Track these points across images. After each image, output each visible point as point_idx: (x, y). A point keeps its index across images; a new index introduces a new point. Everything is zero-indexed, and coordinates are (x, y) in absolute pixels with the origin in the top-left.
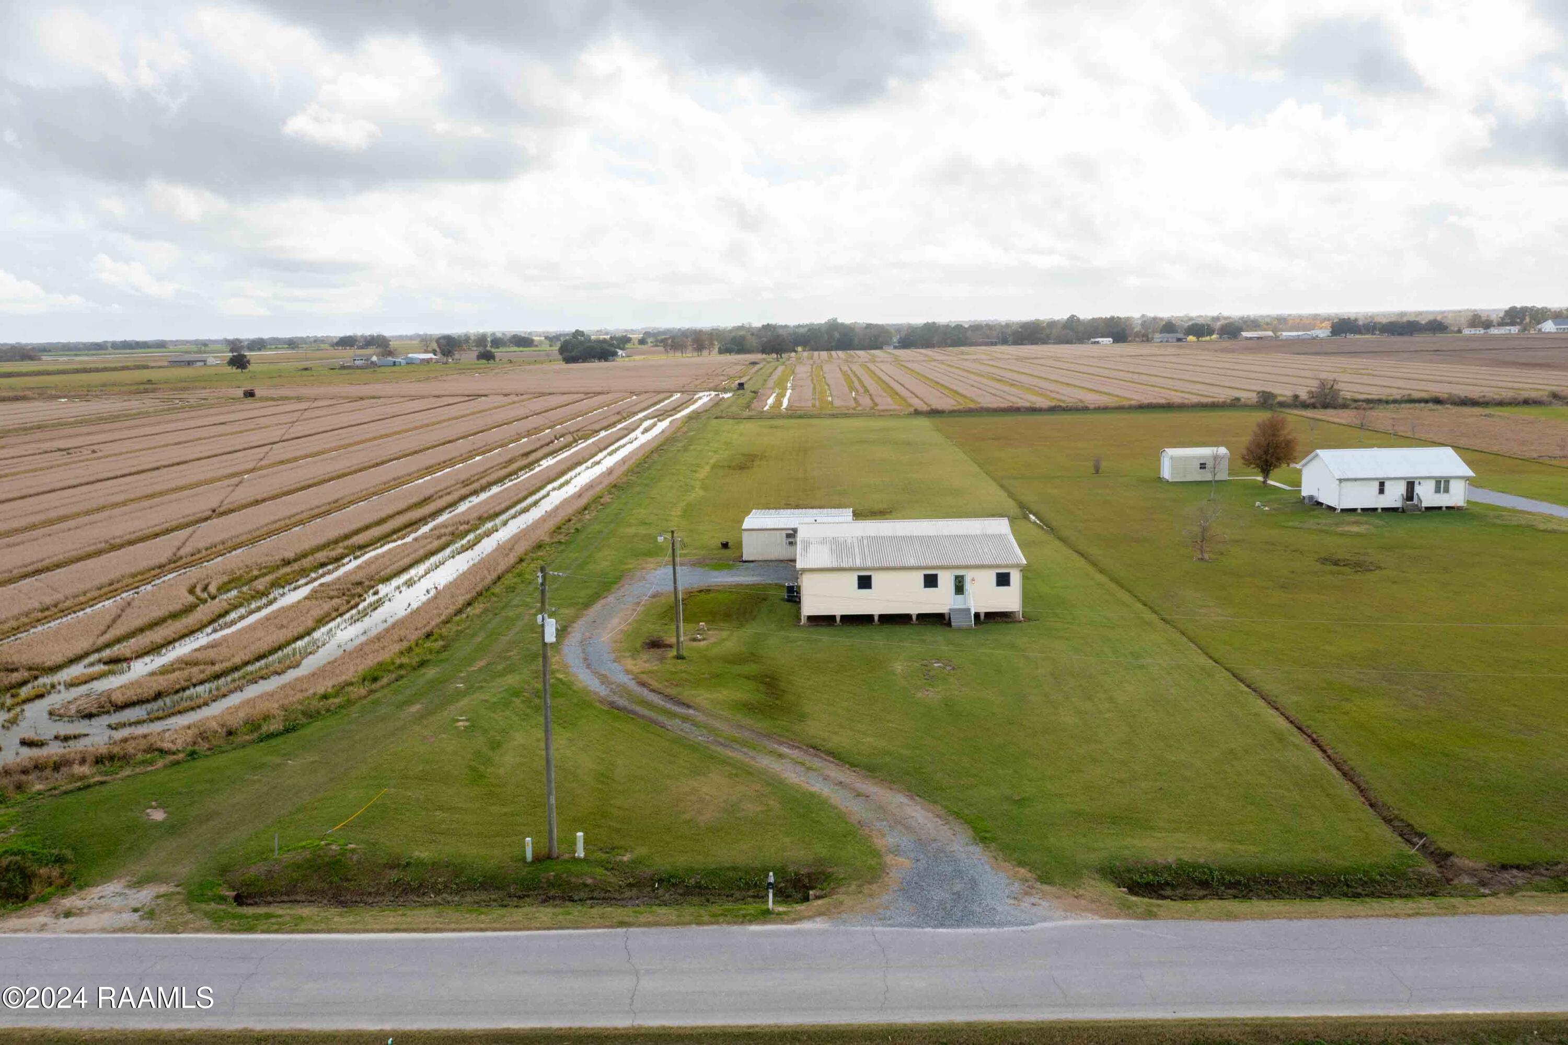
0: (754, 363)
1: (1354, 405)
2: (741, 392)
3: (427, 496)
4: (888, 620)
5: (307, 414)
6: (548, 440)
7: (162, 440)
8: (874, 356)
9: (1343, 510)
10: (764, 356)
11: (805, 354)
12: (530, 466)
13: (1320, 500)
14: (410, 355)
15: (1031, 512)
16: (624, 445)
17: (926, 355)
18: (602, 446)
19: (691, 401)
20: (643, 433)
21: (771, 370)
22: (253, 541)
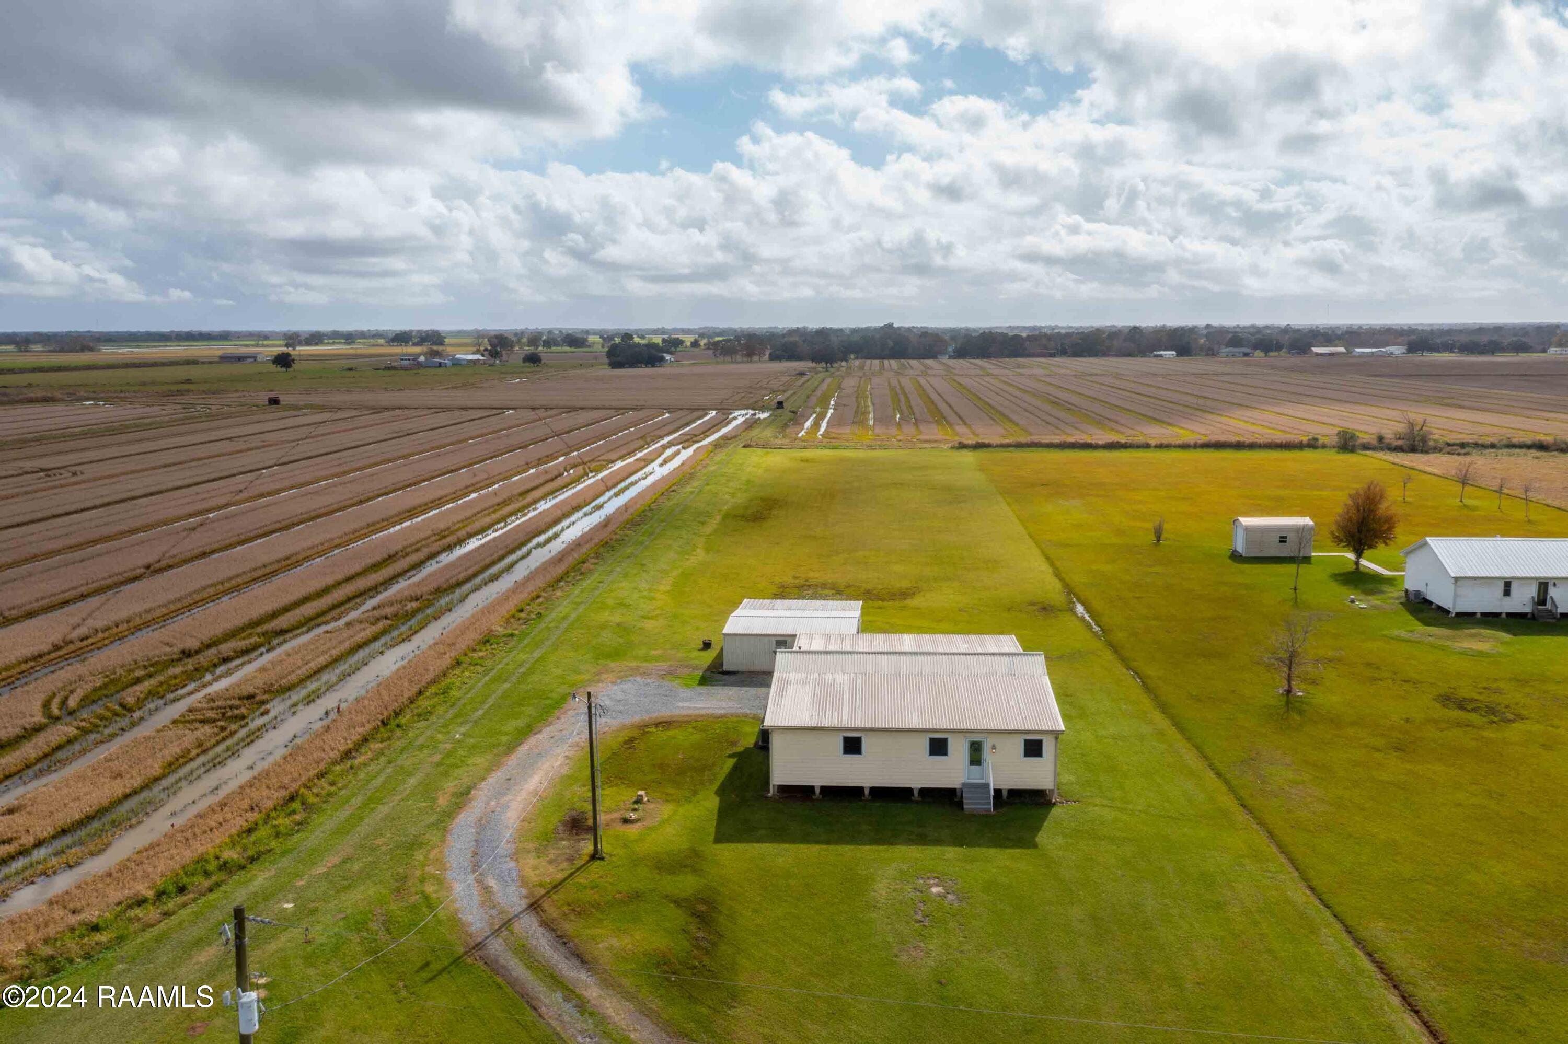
0: (802, 374)
1: (1448, 449)
2: (780, 411)
3: (392, 552)
4: (883, 794)
5: (322, 430)
6: (555, 473)
7: (153, 460)
8: (926, 367)
9: (1458, 614)
10: (814, 365)
11: (857, 362)
12: (523, 509)
13: (1429, 598)
14: (458, 356)
15: (1079, 600)
16: (636, 482)
17: (981, 368)
18: (609, 484)
19: (725, 422)
20: (661, 465)
21: (816, 383)
22: (167, 617)
